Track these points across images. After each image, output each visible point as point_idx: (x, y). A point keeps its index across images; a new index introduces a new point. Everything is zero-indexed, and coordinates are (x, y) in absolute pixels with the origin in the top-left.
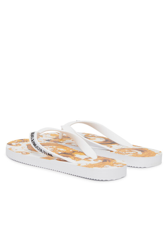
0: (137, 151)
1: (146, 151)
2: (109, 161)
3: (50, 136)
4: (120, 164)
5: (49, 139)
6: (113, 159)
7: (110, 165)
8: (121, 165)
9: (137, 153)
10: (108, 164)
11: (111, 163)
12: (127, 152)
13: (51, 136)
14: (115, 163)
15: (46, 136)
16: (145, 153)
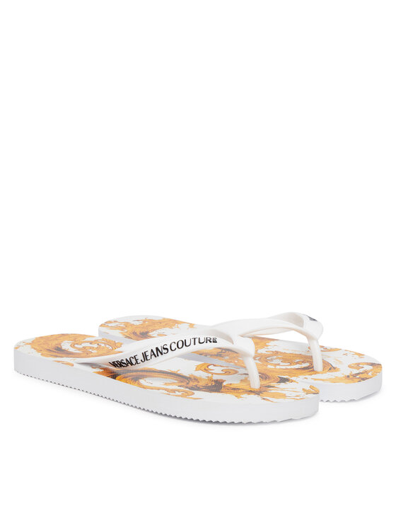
0: (72, 350)
1: (49, 350)
2: (135, 333)
3: (287, 394)
4: (112, 328)
5: (282, 385)
6: (129, 338)
7: (132, 325)
8: (110, 325)
9: (73, 346)
10: (137, 327)
11: (130, 329)
12: (96, 346)
13: (284, 392)
14: (122, 329)
15: (298, 394)
16: (54, 343)
